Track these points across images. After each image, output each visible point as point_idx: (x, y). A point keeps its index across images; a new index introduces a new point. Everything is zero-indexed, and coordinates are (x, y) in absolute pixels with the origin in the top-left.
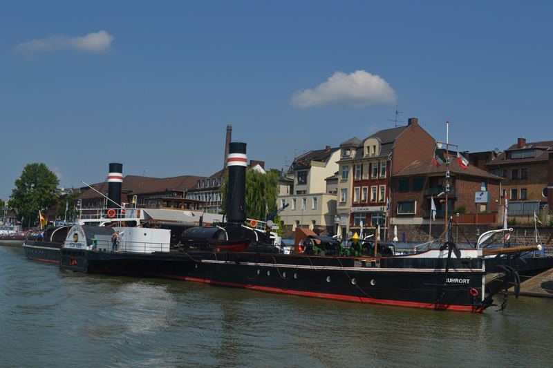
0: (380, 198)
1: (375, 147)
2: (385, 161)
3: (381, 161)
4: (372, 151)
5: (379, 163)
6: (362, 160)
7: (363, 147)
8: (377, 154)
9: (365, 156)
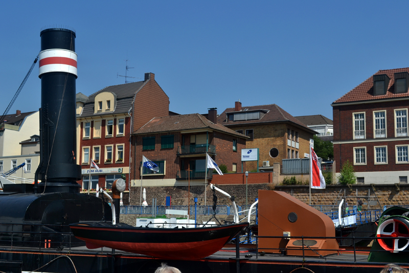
0: (117, 159)
1: (109, 102)
2: (124, 117)
3: (117, 118)
4: (105, 106)
5: (115, 120)
6: (93, 116)
7: (94, 103)
8: (112, 109)
9: (96, 112)
